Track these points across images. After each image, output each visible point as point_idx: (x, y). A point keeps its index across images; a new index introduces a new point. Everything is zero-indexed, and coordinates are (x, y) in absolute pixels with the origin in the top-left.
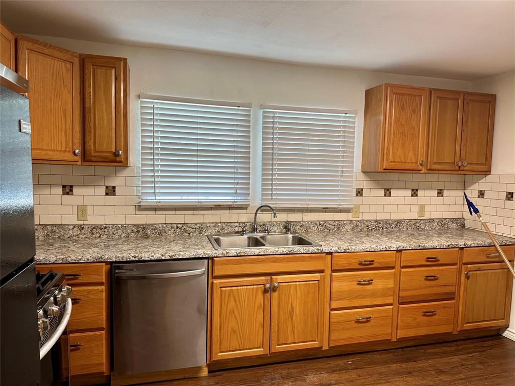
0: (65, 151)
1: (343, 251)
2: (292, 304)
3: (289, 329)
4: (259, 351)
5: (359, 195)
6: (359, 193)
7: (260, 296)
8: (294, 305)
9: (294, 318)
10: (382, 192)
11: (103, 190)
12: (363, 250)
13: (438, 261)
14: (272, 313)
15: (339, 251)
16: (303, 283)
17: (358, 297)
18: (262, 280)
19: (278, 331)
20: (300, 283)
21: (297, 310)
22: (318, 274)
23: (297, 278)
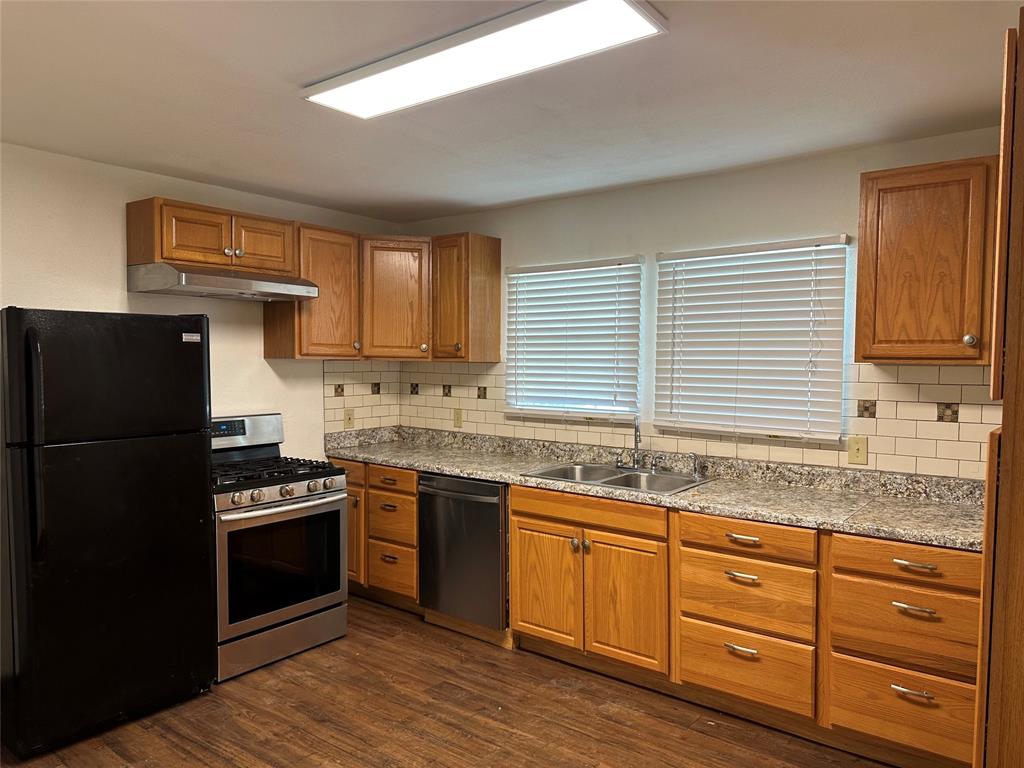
0: (412, 347)
1: (698, 509)
2: (614, 583)
3: (612, 622)
4: (570, 640)
5: (866, 414)
6: (867, 409)
7: (569, 556)
8: (617, 584)
9: (618, 606)
10: (933, 412)
11: (475, 392)
12: (737, 516)
13: (940, 576)
14: (586, 587)
15: (691, 508)
16: (630, 551)
17: (731, 604)
18: (570, 531)
19: (595, 617)
20: (626, 550)
21: (623, 592)
22: (655, 543)
23: (621, 540)
